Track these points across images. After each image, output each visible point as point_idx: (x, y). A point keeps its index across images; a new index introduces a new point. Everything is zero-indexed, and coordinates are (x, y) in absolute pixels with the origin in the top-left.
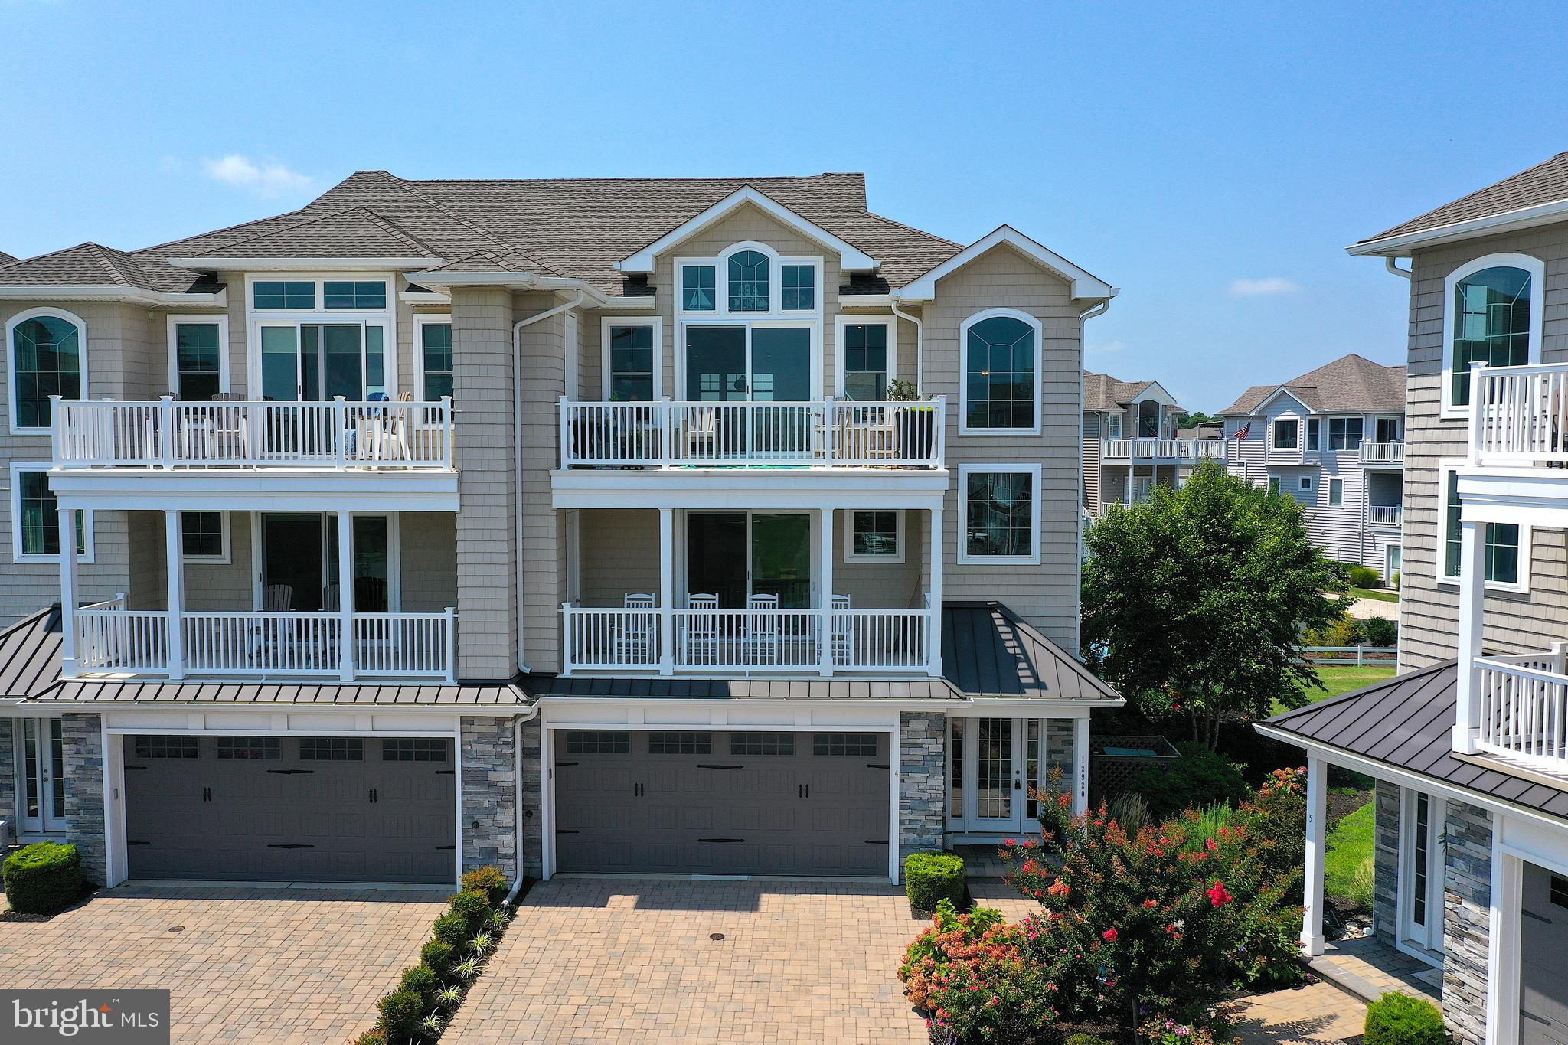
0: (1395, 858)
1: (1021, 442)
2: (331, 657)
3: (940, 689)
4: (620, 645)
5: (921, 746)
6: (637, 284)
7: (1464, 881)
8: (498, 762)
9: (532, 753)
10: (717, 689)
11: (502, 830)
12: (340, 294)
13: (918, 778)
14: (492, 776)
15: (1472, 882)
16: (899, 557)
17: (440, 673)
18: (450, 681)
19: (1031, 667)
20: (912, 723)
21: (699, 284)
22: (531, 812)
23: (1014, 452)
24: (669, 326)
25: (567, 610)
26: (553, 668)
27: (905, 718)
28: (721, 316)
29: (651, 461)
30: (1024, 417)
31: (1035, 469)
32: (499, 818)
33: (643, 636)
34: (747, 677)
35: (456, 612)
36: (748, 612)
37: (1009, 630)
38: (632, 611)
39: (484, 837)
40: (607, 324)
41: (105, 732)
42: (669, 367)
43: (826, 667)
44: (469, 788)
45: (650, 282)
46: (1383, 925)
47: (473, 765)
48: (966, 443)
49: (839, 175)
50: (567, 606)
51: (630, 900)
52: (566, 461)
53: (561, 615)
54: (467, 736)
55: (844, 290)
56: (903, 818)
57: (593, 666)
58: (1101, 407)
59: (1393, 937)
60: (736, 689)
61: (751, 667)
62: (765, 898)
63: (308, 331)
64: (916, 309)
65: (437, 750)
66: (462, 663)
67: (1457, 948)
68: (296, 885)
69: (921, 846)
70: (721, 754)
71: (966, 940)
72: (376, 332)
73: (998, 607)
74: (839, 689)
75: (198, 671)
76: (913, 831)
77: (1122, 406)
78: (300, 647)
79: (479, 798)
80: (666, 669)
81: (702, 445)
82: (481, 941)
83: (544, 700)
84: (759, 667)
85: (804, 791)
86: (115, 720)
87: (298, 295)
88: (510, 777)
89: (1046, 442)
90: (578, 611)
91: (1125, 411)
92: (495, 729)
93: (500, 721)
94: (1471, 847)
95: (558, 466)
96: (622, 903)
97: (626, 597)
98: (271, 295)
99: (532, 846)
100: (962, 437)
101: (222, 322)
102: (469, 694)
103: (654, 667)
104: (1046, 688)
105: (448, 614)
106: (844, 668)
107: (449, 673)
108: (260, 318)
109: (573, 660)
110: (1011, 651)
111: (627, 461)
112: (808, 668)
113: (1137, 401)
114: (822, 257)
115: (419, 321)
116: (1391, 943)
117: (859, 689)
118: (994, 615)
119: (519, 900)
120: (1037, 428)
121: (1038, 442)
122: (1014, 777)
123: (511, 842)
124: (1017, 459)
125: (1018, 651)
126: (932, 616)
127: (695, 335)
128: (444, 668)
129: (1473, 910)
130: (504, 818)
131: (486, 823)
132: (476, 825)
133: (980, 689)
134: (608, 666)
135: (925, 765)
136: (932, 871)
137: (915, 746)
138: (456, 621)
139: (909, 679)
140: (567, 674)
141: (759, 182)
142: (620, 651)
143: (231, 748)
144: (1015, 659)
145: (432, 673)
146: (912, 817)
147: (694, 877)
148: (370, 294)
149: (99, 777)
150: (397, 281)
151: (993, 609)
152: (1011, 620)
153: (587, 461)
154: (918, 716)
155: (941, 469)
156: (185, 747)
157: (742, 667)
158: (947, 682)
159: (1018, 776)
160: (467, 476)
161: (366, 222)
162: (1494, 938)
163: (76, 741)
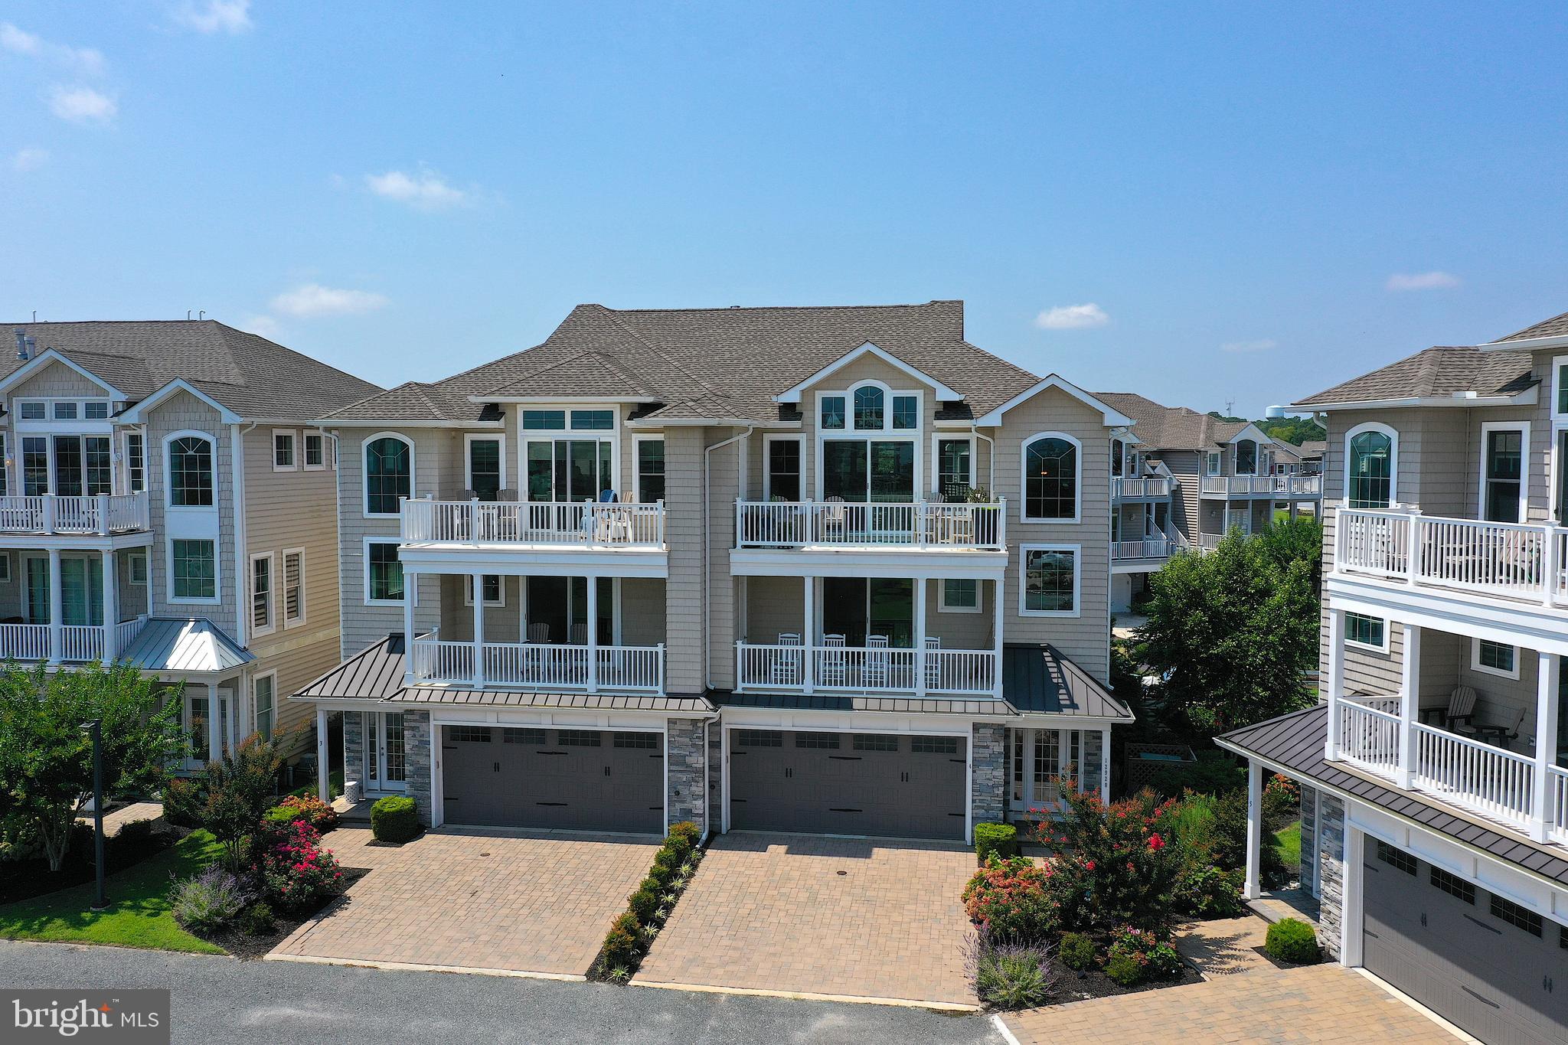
0: (1312, 833)
1: (1065, 529)
2: (580, 675)
3: (1001, 708)
4: (776, 670)
5: (987, 747)
6: (789, 411)
7: (1331, 845)
8: (693, 750)
9: (715, 745)
10: (843, 704)
11: (695, 797)
12: (582, 419)
13: (985, 771)
14: (689, 760)
15: (1334, 845)
16: (978, 609)
17: (654, 688)
18: (661, 694)
19: (1068, 693)
20: (982, 731)
21: (833, 412)
22: (714, 785)
23: (1062, 536)
24: (811, 441)
25: (740, 646)
26: (730, 686)
27: (976, 727)
28: (849, 433)
29: (799, 544)
30: (1068, 510)
31: (1076, 548)
32: (693, 788)
33: (792, 664)
34: (865, 696)
35: (665, 646)
36: (866, 650)
37: (1055, 665)
38: (784, 648)
39: (683, 802)
40: (768, 438)
41: (432, 723)
42: (811, 469)
43: (920, 689)
44: (672, 768)
45: (798, 409)
46: (1305, 881)
47: (675, 752)
48: (1025, 528)
49: (943, 303)
50: (739, 643)
51: (783, 848)
52: (740, 543)
53: (735, 649)
54: (673, 732)
55: (939, 416)
56: (975, 798)
57: (757, 685)
58: (1201, 446)
59: (1311, 888)
60: (857, 703)
61: (867, 689)
62: (876, 850)
63: (561, 445)
64: (989, 431)
65: (649, 741)
66: (669, 681)
67: (1328, 889)
68: (554, 831)
69: (988, 818)
70: (846, 749)
71: (1006, 876)
72: (606, 446)
73: (1048, 648)
74: (929, 705)
75: (493, 683)
76: (982, 807)
77: (1221, 445)
78: (555, 666)
79: (679, 775)
80: (808, 688)
81: (834, 527)
82: (685, 868)
83: (724, 709)
84: (873, 689)
85: (905, 777)
86: (439, 715)
87: (554, 420)
88: (701, 761)
89: (1084, 528)
90: (747, 647)
91: (1223, 449)
92: (691, 728)
93: (694, 722)
94: (1334, 823)
95: (735, 547)
96: (777, 851)
97: (780, 636)
98: (534, 420)
99: (715, 809)
100: (1022, 524)
101: (501, 438)
102: (674, 703)
103: (800, 687)
104: (1078, 708)
105: (660, 648)
106: (934, 691)
107: (660, 688)
108: (527, 436)
109: (744, 681)
110: (1055, 681)
111: (782, 543)
112: (908, 690)
113: (1235, 441)
114: (922, 391)
115: (636, 438)
116: (1309, 892)
117: (943, 706)
118: (1045, 654)
119: (707, 845)
120: (1078, 519)
121: (1078, 529)
122: (1061, 772)
123: (701, 806)
124: (1062, 541)
125: (1060, 681)
126: (998, 653)
127: (831, 447)
128: (657, 685)
129: (1334, 863)
130: (696, 789)
131: (684, 792)
132: (678, 793)
133: (1030, 708)
134: (768, 686)
135: (990, 761)
136: (993, 835)
137: (984, 747)
138: (665, 653)
139: (979, 700)
140: (739, 691)
141: (880, 310)
142: (776, 675)
143: (513, 735)
144: (1058, 686)
145: (649, 688)
146: (980, 797)
147: (826, 835)
148: (603, 420)
149: (428, 753)
150: (621, 410)
151: (1045, 649)
152: (1057, 657)
153: (755, 543)
154: (985, 726)
155: (1003, 552)
156: (480, 735)
157: (861, 688)
158: (1006, 702)
159: (1063, 772)
160: (674, 555)
161: (597, 364)
162: (1345, 881)
163: (413, 728)
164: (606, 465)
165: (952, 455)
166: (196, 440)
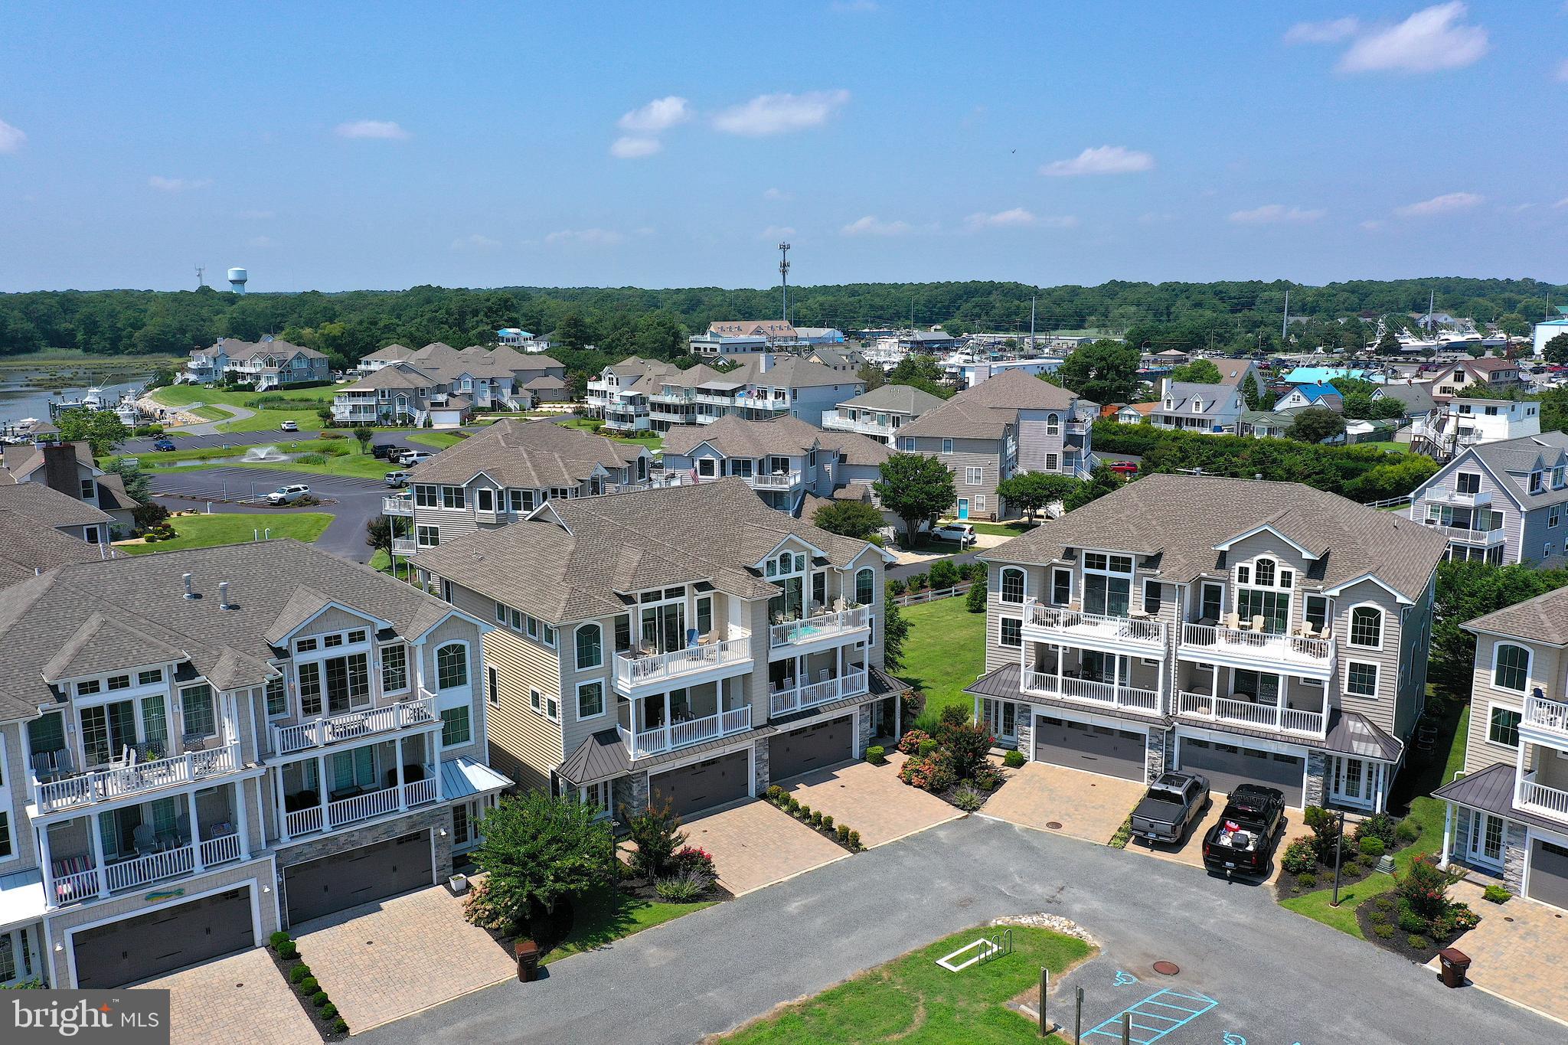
3: (871, 696)
7: (1023, 721)
8: (765, 751)
10: (815, 712)
12: (670, 594)
13: (860, 726)
14: (763, 757)
15: (1026, 722)
18: (750, 729)
20: (861, 708)
21: (771, 567)
27: (858, 707)
28: (778, 577)
30: (870, 600)
35: (752, 705)
39: (760, 777)
41: (649, 775)
43: (840, 696)
44: (757, 763)
47: (758, 754)
52: (772, 646)
54: (754, 747)
56: (861, 738)
60: (821, 710)
63: (660, 608)
65: (744, 754)
66: (753, 722)
70: (809, 732)
72: (682, 605)
76: (863, 741)
79: (760, 765)
80: (799, 708)
85: (831, 737)
86: (653, 770)
87: (657, 596)
92: (764, 741)
94: (1026, 713)
95: (770, 649)
96: (803, 786)
101: (630, 612)
107: (749, 726)
108: (643, 606)
115: (696, 600)
121: (874, 608)
125: (879, 677)
131: (761, 772)
132: (758, 774)
135: (865, 720)
137: (862, 715)
144: (880, 681)
145: (745, 727)
149: (647, 792)
150: (688, 586)
152: (871, 667)
154: (862, 705)
158: (869, 693)
160: (754, 657)
162: (1032, 733)
163: (638, 782)
164: (682, 614)
165: (819, 580)
166: (454, 646)
